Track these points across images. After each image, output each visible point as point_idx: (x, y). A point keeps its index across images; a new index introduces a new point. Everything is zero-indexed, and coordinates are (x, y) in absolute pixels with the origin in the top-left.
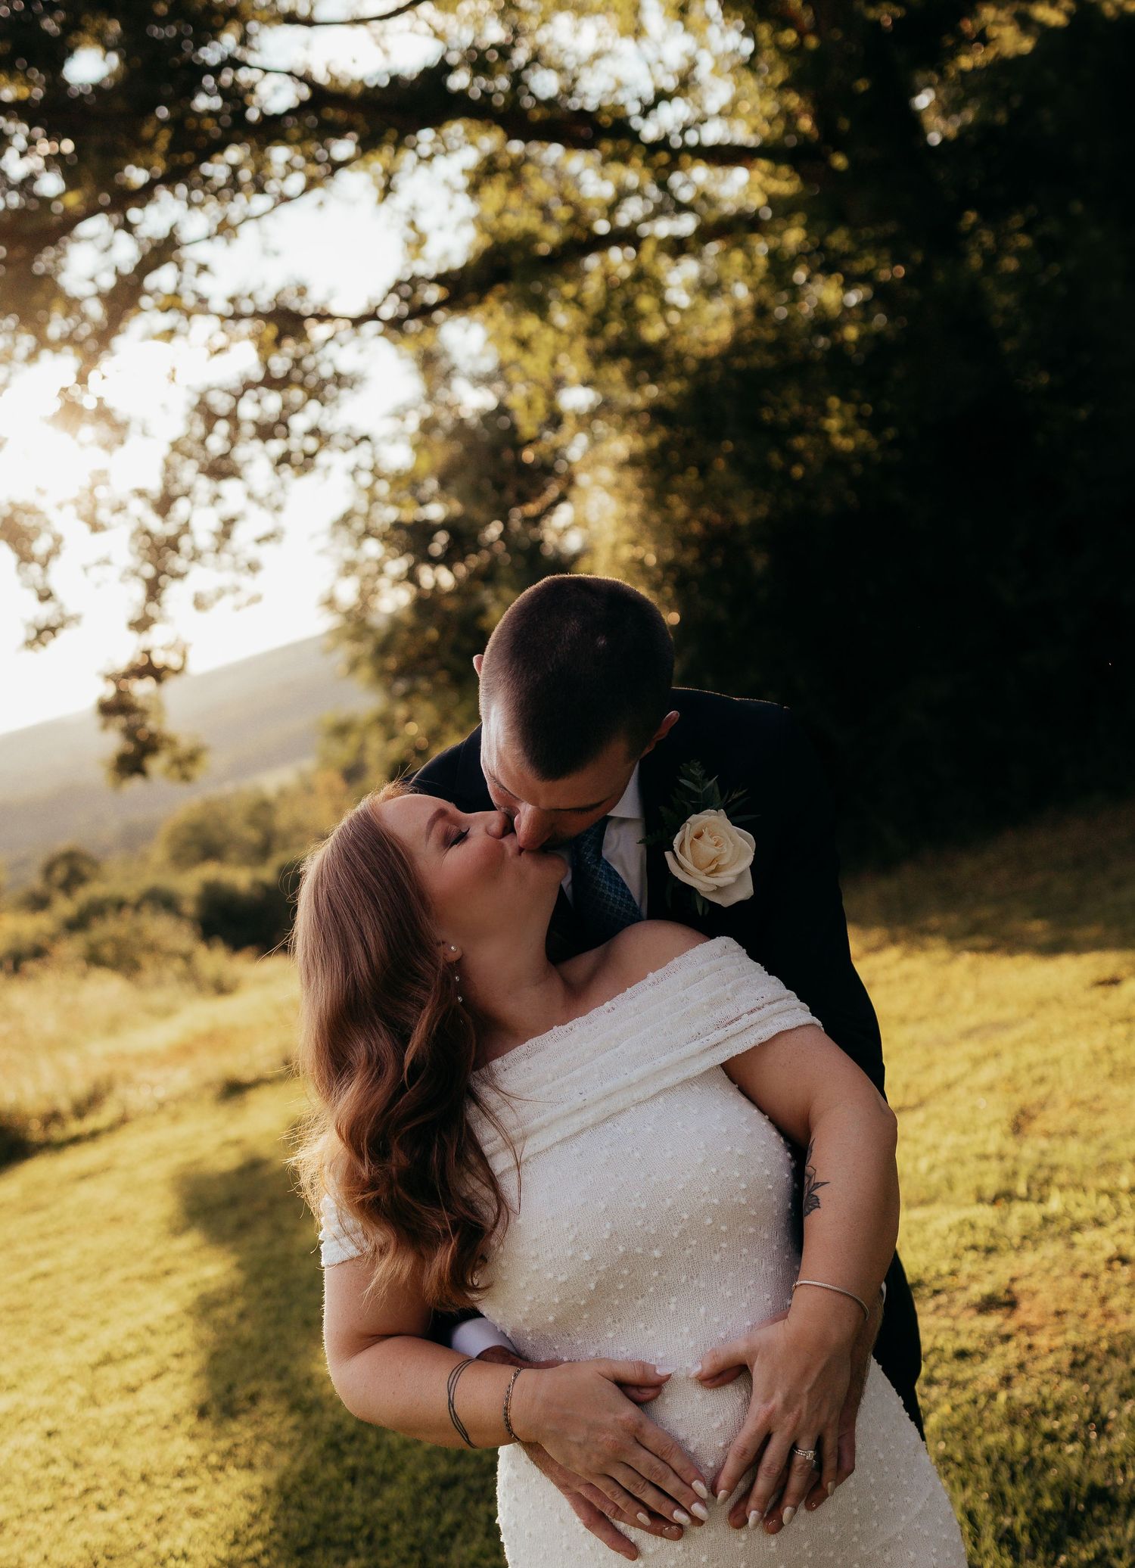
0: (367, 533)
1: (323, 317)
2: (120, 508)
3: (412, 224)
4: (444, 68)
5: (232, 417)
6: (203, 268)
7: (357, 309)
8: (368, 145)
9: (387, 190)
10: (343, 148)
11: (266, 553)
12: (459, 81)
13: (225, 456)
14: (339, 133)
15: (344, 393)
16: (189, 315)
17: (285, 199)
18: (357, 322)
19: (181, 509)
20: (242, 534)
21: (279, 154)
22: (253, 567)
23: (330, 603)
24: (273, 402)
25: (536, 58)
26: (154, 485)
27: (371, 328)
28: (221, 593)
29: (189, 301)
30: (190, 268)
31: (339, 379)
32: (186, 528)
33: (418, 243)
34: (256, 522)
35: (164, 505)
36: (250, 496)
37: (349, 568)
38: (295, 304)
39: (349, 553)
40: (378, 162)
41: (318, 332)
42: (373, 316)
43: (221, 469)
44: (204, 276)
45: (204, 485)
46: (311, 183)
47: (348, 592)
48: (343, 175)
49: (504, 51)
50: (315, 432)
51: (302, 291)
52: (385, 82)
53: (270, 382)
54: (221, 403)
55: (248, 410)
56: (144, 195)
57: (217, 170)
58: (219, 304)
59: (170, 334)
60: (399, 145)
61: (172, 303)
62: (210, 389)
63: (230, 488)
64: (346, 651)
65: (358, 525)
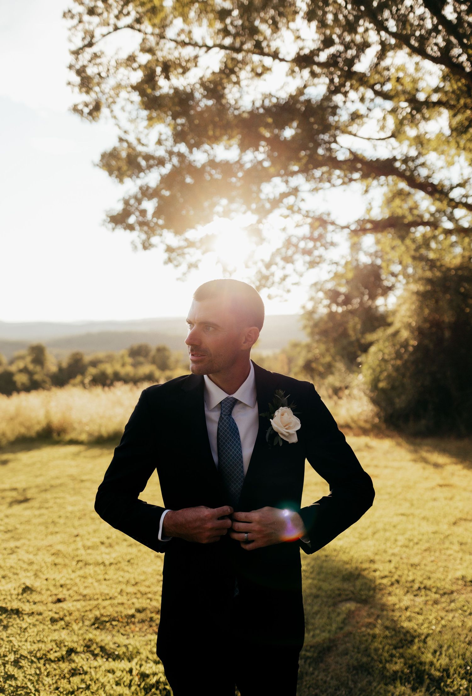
0: (321, 290)
1: (333, 223)
2: (255, 263)
3: (370, 204)
4: (394, 159)
5: (296, 246)
6: (303, 200)
7: (344, 224)
8: (365, 176)
9: (366, 191)
10: (356, 175)
11: (293, 288)
12: (398, 164)
13: (291, 257)
14: (357, 170)
15: (332, 247)
16: (293, 212)
17: (334, 186)
18: (343, 228)
19: (273, 268)
20: (289, 281)
21: (337, 172)
22: (289, 291)
23: (304, 307)
24: (311, 244)
25: (423, 165)
26: (267, 259)
27: (346, 231)
28: (276, 296)
29: (296, 209)
30: (299, 198)
31: (332, 244)
32: (273, 274)
33: (369, 210)
34: (294, 278)
35: (268, 266)
36: (294, 270)
37: (312, 299)
38: (325, 217)
39: (313, 294)
40: (365, 183)
41: (330, 228)
42: (348, 227)
43: (288, 260)
44: (303, 203)
45: (281, 263)
46: (344, 183)
47: (310, 306)
48: (353, 183)
49: (413, 159)
50: (320, 257)
51: (329, 214)
52: (375, 159)
53: (311, 238)
54: (294, 240)
55: (302, 245)
56: (293, 174)
57: (318, 173)
58: (304, 212)
59: (286, 217)
60: (374, 178)
61: (291, 208)
62: (292, 235)
63: (289, 266)
64: (304, 322)
65: (319, 287)
